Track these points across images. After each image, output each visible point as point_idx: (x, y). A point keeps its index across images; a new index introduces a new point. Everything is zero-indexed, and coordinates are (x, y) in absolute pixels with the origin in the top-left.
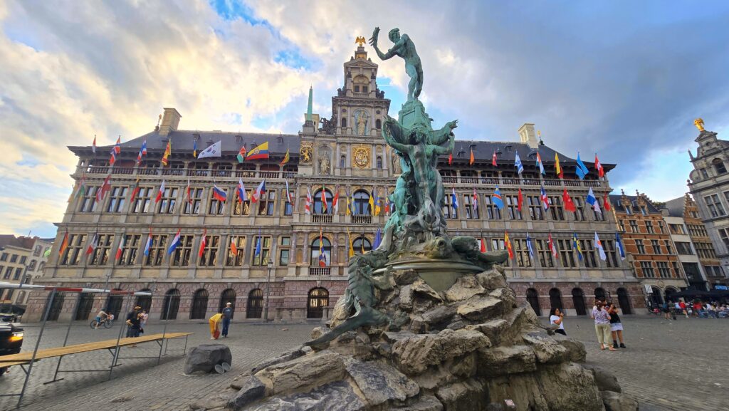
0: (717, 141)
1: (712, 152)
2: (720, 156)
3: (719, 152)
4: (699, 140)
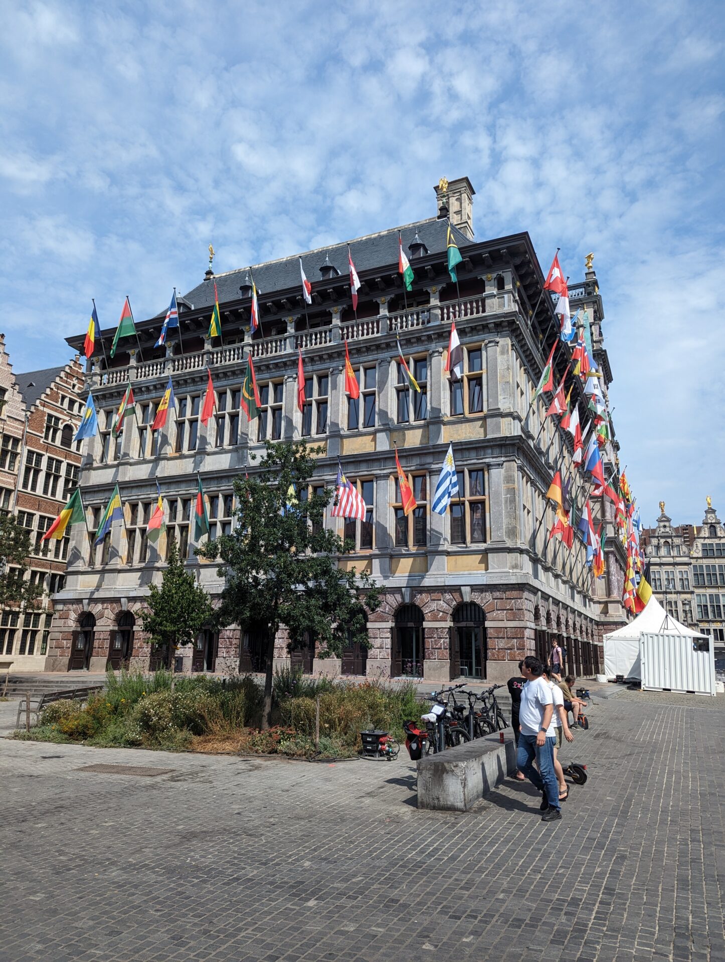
0: (670, 527)
1: (666, 534)
2: (669, 540)
3: (670, 537)
4: (659, 521)
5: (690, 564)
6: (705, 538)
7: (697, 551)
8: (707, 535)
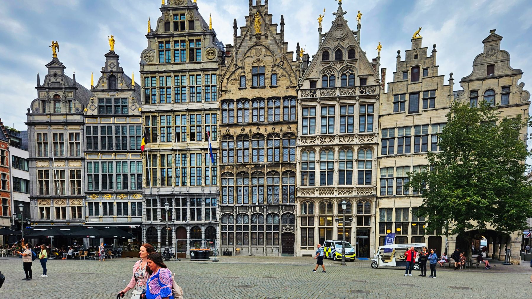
0: (63, 75)
1: (56, 86)
2: (60, 93)
3: (60, 89)
4: (49, 66)
5: (83, 124)
6: (103, 91)
7: (93, 108)
8: (106, 87)
